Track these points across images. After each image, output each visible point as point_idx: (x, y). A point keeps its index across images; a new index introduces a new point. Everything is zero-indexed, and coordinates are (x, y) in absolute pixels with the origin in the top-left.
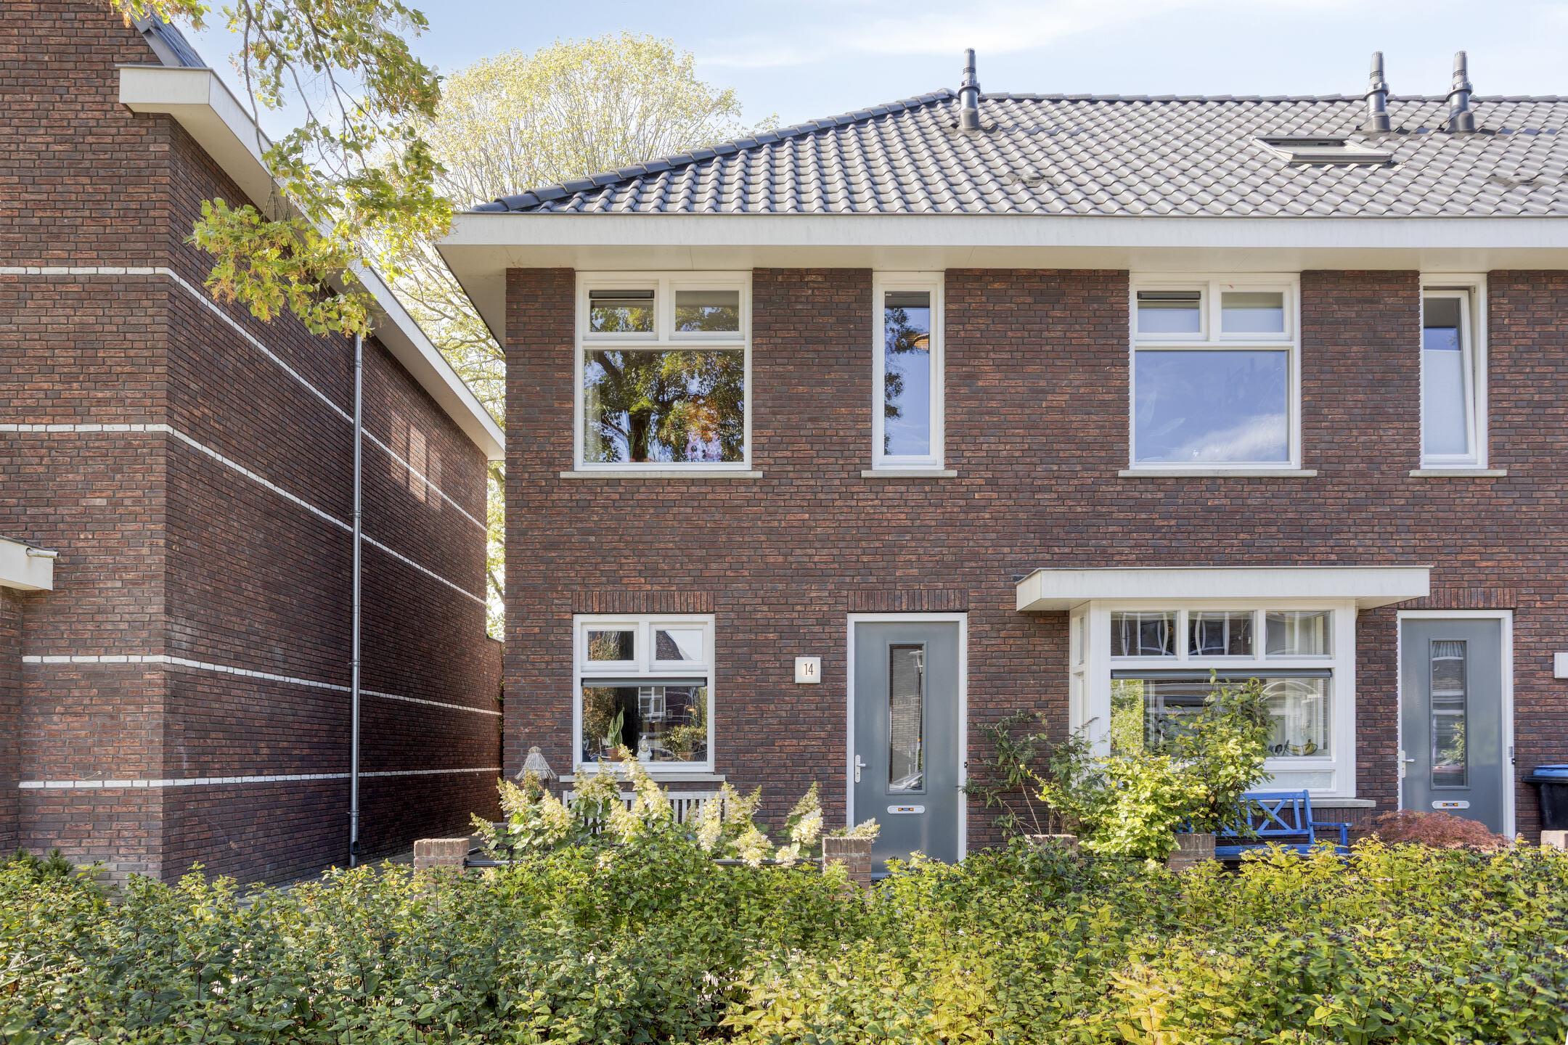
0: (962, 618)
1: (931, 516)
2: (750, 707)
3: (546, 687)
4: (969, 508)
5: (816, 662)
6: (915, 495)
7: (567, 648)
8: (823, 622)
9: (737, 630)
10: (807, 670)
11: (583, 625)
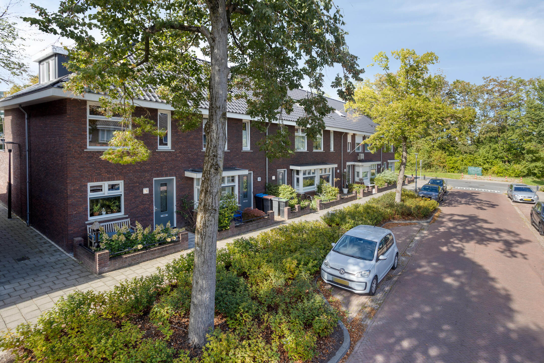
0: (174, 178)
1: (169, 159)
2: (133, 200)
3: (81, 201)
4: (176, 157)
5: (148, 189)
6: (166, 155)
7: (86, 191)
8: (148, 181)
9: (130, 184)
10: (146, 191)
11: (90, 185)
